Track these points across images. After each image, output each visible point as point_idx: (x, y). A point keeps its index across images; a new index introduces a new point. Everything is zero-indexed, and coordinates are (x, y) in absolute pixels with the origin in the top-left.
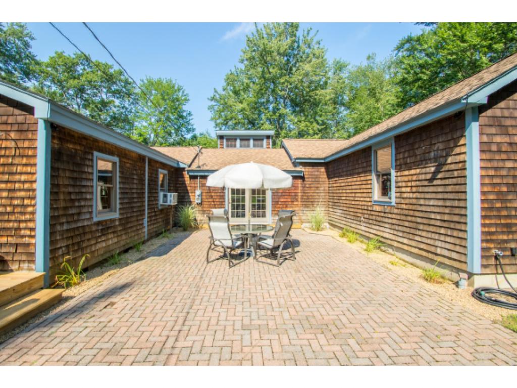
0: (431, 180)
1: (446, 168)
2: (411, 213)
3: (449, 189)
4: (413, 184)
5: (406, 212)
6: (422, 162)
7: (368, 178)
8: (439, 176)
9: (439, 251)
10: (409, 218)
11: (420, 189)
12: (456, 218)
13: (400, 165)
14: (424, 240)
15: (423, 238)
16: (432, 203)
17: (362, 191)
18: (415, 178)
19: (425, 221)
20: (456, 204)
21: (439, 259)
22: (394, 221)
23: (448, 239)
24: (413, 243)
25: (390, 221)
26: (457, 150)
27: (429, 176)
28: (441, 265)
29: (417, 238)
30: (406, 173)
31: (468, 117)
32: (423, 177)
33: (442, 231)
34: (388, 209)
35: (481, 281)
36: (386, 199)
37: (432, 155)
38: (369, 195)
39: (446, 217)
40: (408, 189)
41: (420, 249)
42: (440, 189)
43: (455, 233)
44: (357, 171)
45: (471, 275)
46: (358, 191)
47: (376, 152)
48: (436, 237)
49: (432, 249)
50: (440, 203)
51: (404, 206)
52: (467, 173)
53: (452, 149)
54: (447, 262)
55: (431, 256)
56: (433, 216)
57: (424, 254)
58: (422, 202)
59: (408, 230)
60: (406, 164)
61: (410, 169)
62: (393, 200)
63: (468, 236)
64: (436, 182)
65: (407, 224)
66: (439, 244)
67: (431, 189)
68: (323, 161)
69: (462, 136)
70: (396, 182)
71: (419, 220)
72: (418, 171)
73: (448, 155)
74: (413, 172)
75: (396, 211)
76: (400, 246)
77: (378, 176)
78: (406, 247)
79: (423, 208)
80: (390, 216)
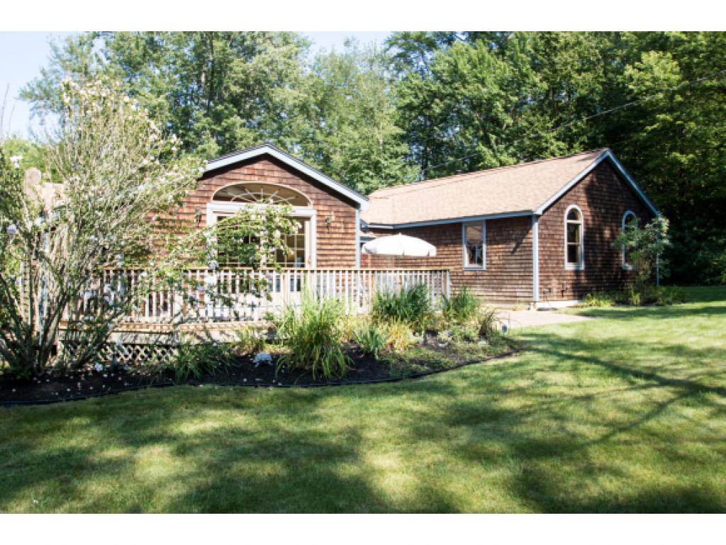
0: (513, 252)
1: (522, 245)
2: (499, 274)
3: (524, 258)
4: (500, 254)
5: (495, 274)
6: (506, 241)
7: (458, 249)
8: (518, 250)
9: (518, 294)
10: (498, 278)
11: (506, 258)
12: (527, 274)
13: (491, 241)
14: (508, 290)
15: (508, 289)
16: (513, 266)
17: (450, 260)
18: (501, 250)
19: (509, 278)
20: (527, 265)
21: (518, 299)
22: (485, 281)
23: (524, 286)
24: (501, 294)
25: (481, 282)
26: (529, 236)
27: (511, 250)
28: (519, 302)
29: (504, 290)
30: (496, 246)
31: (534, 220)
32: (507, 250)
33: (520, 282)
34: (479, 273)
35: (539, 305)
36: (476, 266)
37: (514, 236)
38: (460, 263)
39: (522, 274)
40: (497, 258)
41: (505, 296)
42: (518, 258)
43: (527, 282)
44: (443, 242)
45: (535, 302)
46: (446, 260)
47: (466, 227)
48: (516, 286)
49: (514, 294)
50: (519, 266)
51: (493, 270)
52: (533, 249)
53: (525, 235)
54: (522, 299)
55: (513, 299)
56: (514, 274)
57: (509, 299)
58: (507, 266)
59: (496, 286)
60: (495, 240)
61: (498, 244)
62: (484, 266)
63: (534, 283)
64: (516, 254)
65: (495, 281)
66: (517, 290)
67: (513, 258)
69: (531, 228)
70: (487, 253)
71: (505, 278)
72: (504, 246)
73: (523, 238)
74: (500, 246)
75: (487, 274)
76: (490, 298)
77: (467, 247)
78: (495, 298)
79: (508, 270)
80: (481, 278)
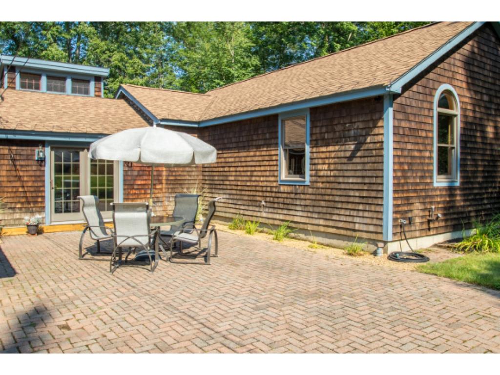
0: (350, 158)
1: (366, 147)
2: (329, 192)
3: (368, 167)
4: (331, 161)
5: (323, 191)
6: (339, 140)
7: (273, 153)
8: (359, 154)
9: (357, 227)
10: (327, 198)
11: (339, 167)
12: (373, 194)
13: (316, 140)
14: (343, 218)
15: (341, 217)
16: (351, 180)
17: (262, 168)
18: (333, 155)
19: (344, 199)
20: (374, 180)
21: (358, 234)
22: (308, 202)
23: (366, 214)
24: (331, 223)
25: (303, 203)
26: (376, 131)
27: (348, 154)
28: (360, 240)
29: (334, 217)
30: (324, 149)
31: (386, 102)
32: (342, 154)
33: (361, 207)
34: (299, 190)
35: (393, 248)
36: (297, 178)
37: (352, 133)
38: (275, 173)
39: (365, 194)
40: (326, 167)
41: (337, 228)
42: (359, 167)
43: (373, 208)
44: (254, 143)
45: (385, 243)
46: (257, 169)
47: (283, 121)
48: (355, 213)
49: (351, 226)
50: (359, 180)
51: (320, 185)
52: (384, 152)
53: (371, 129)
54: (365, 235)
55: (349, 233)
56: (352, 193)
57: (342, 232)
58: (341, 180)
59: (324, 210)
60: (323, 139)
61: (328, 145)
62: (308, 179)
63: (384, 209)
64: (355, 160)
65: (323, 204)
66: (357, 220)
67: (350, 167)
68: (196, 126)
69: (381, 118)
70: (311, 159)
71: (337, 199)
72: (337, 148)
73: (368, 135)
74: (331, 148)
75: (310, 191)
76: (315, 228)
77: (285, 150)
78: (322, 229)
79: (343, 186)
80: (302, 196)
